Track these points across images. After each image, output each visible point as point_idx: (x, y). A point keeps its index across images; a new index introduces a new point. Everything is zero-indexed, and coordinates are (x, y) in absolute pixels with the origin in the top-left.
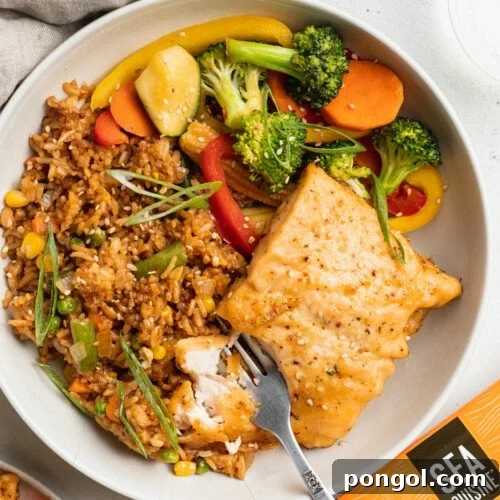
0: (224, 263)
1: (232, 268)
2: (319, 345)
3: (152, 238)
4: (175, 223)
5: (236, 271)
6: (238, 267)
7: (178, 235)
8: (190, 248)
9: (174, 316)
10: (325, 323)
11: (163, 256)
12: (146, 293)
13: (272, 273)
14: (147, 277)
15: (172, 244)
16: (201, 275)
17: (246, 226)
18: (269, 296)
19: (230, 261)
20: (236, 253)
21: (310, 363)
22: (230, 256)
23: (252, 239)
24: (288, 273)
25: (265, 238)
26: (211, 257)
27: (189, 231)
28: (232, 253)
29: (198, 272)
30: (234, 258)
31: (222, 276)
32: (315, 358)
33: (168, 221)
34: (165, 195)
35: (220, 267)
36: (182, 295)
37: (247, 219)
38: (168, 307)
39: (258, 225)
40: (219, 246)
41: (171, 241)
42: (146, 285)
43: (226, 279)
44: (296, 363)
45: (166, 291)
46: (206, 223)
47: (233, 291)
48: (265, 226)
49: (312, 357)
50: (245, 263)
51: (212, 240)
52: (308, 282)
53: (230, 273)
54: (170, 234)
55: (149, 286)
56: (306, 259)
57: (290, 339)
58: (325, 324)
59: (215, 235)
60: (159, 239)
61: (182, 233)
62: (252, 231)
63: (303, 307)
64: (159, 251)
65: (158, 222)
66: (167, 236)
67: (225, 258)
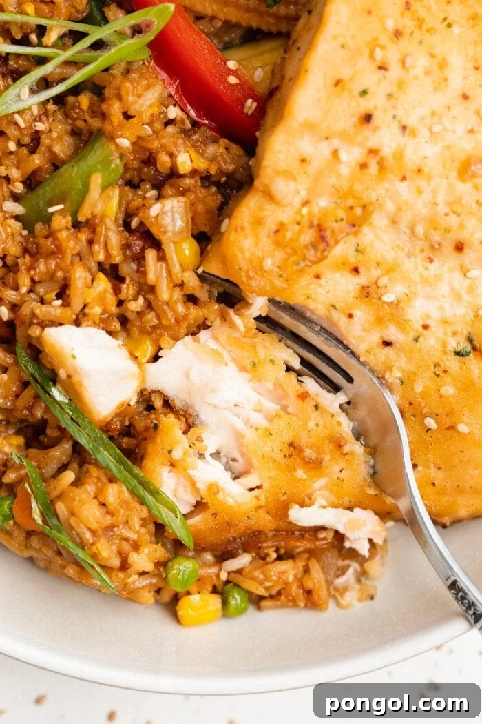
0: (202, 165)
1: (221, 172)
2: (429, 297)
3: (45, 141)
4: (84, 100)
5: (230, 176)
6: (231, 167)
7: (95, 123)
8: (125, 143)
9: (117, 291)
10: (432, 247)
11: (72, 173)
12: (51, 254)
13: (303, 161)
14: (48, 219)
15: (86, 143)
16: (159, 198)
17: (232, 80)
18: (305, 211)
19: (213, 160)
20: (224, 141)
21: (416, 340)
22: (211, 149)
23: (250, 105)
24: (335, 153)
25: (278, 96)
26: (171, 155)
27: (115, 109)
28: (216, 142)
29: (152, 193)
30: (222, 150)
31: (201, 192)
32: (425, 327)
33: (71, 99)
34: (54, 46)
35: (194, 173)
36: (126, 246)
37: (232, 65)
38: (101, 276)
39: (259, 74)
40: (186, 133)
41: (84, 139)
42: (47, 237)
43: (212, 198)
44: (387, 344)
45: (90, 242)
46: (148, 87)
47: (229, 216)
48: (273, 73)
49: (418, 325)
50: (244, 158)
51: (170, 122)
52: (381, 165)
53: (218, 184)
54: (80, 124)
55: (55, 239)
56: (368, 118)
57: (366, 293)
58: (432, 251)
59: (173, 112)
60: (60, 138)
61: (104, 116)
62: (247, 90)
63: (379, 220)
64: (64, 163)
65: (51, 107)
66: (75, 133)
67: (202, 155)
